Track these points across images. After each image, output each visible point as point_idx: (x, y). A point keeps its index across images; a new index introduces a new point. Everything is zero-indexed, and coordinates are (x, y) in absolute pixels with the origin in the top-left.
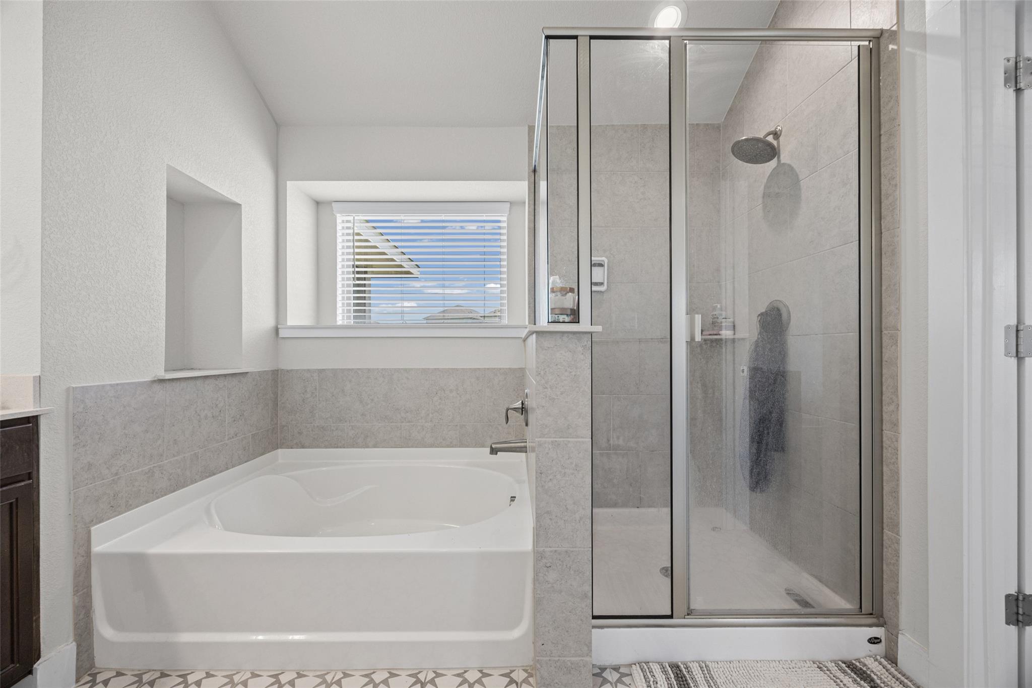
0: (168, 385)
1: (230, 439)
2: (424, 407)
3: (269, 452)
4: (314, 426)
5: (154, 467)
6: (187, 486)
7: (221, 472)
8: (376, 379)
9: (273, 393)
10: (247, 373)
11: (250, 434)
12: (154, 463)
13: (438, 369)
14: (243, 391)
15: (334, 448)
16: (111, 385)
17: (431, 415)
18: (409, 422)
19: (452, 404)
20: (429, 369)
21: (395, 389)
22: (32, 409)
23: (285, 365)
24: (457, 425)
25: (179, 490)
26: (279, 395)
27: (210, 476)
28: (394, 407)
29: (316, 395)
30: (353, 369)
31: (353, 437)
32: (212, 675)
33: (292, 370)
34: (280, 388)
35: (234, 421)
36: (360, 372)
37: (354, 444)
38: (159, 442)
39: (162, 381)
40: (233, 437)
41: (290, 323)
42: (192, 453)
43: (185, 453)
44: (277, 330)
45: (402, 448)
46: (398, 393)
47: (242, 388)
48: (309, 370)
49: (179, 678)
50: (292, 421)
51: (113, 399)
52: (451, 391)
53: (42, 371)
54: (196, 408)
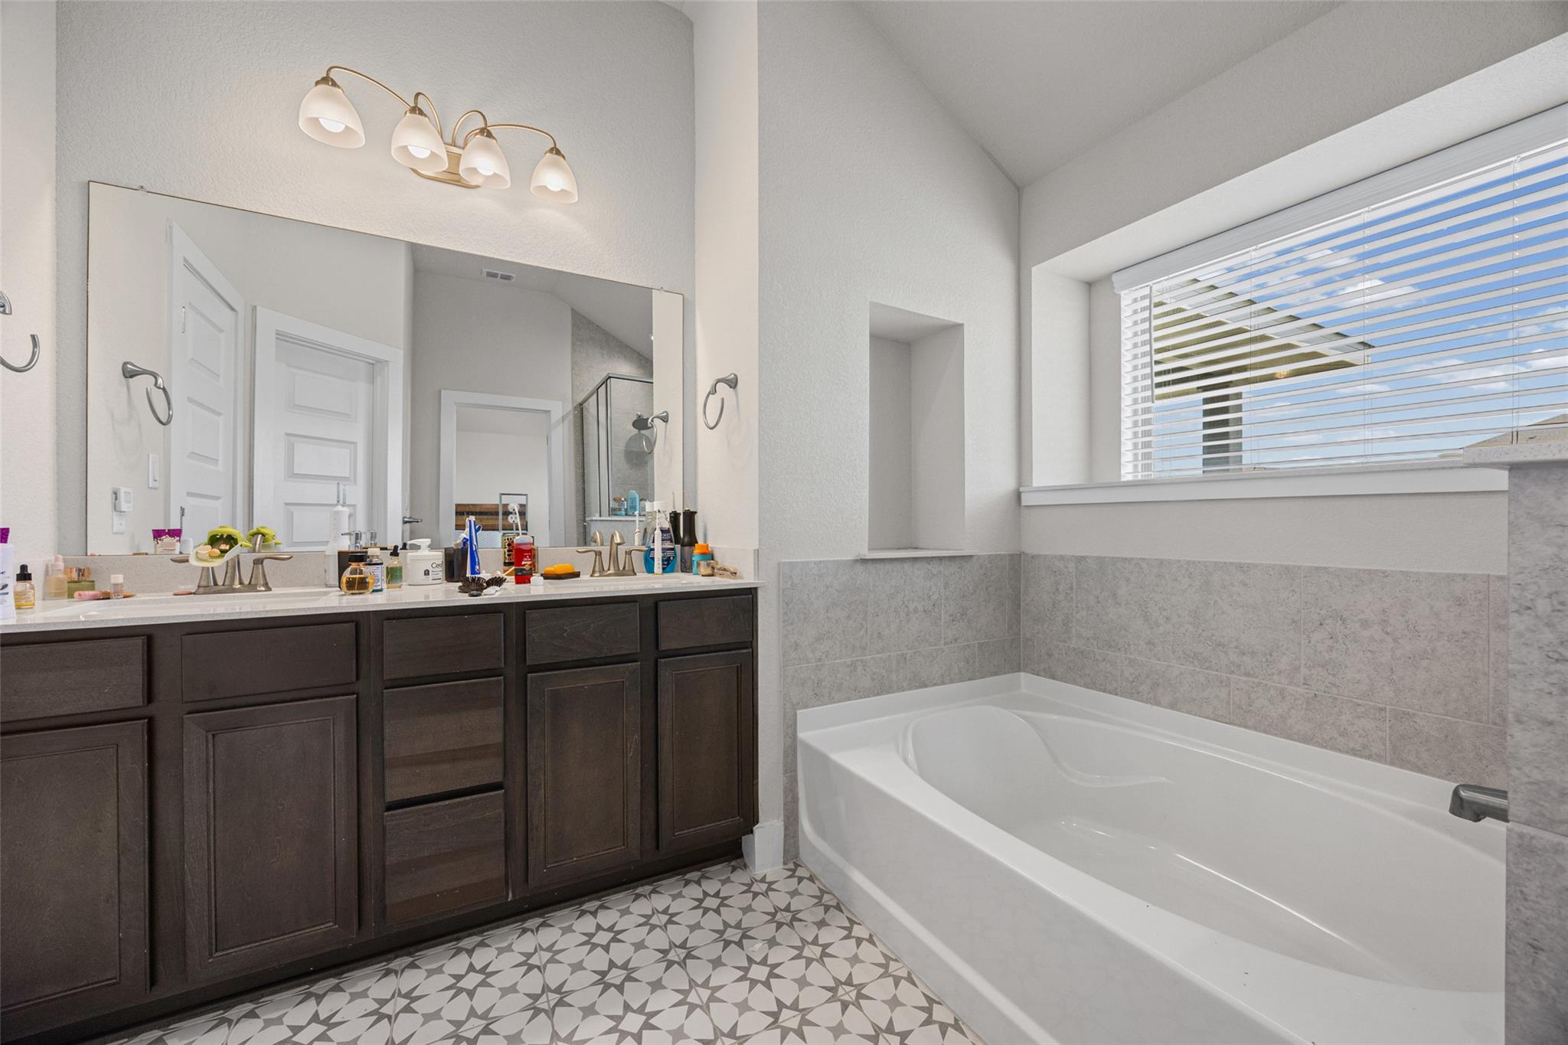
0: (871, 567)
1: (948, 644)
2: (1287, 649)
3: (1005, 673)
4: (1069, 648)
5: (857, 660)
6: (893, 693)
7: (935, 685)
8: (1176, 580)
9: (1011, 588)
10: (972, 556)
11: (976, 642)
12: (857, 656)
13: (1325, 568)
14: (966, 582)
15: (1100, 690)
16: (815, 563)
17: (1304, 671)
18: (1247, 674)
19: (1369, 655)
20: (1299, 568)
21: (1215, 602)
22: (752, 581)
23: (1031, 547)
24: (1384, 709)
25: (883, 694)
26: (1022, 592)
27: (920, 687)
28: (1214, 638)
29: (1072, 598)
30: (1132, 559)
31: (1131, 679)
32: (874, 941)
33: (1038, 556)
34: (1023, 582)
35: (953, 620)
36: (1144, 565)
37: (1132, 693)
38: (862, 632)
39: (864, 561)
40: (951, 642)
41: (1037, 482)
42: (900, 653)
43: (890, 651)
44: (1018, 496)
45: (1230, 724)
46: (1223, 613)
47: (964, 577)
48: (1062, 557)
49: (847, 921)
50: (1038, 633)
51: (817, 578)
52: (1365, 624)
53: (760, 545)
54: (903, 598)
